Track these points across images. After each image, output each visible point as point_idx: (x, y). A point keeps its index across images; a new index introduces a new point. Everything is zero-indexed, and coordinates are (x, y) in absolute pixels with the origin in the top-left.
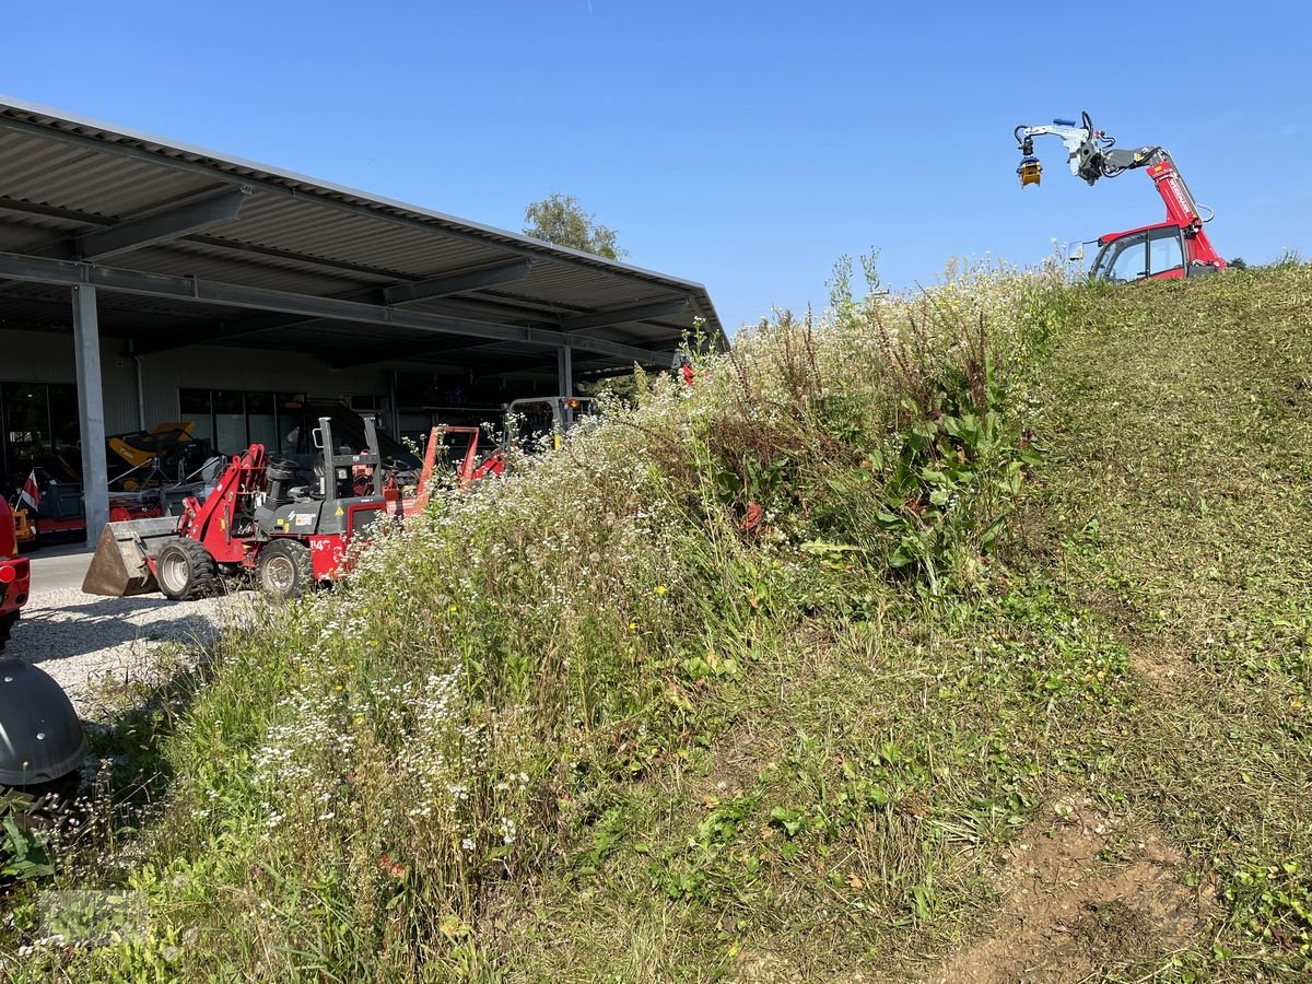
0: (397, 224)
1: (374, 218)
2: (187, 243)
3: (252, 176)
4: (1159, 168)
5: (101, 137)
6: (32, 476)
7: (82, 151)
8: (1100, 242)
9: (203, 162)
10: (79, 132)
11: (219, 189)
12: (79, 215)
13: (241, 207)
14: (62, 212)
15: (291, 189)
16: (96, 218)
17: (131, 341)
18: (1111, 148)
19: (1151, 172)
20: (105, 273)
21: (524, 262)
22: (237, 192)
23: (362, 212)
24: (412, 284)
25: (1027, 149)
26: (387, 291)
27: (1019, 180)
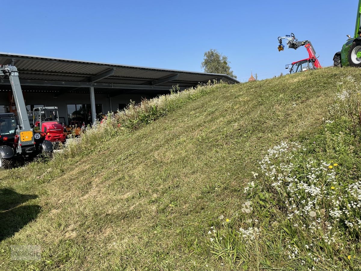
0: (146, 71)
1: (141, 70)
2: (110, 77)
3: (115, 66)
4: (307, 45)
5: (88, 63)
6: (84, 123)
7: (85, 66)
8: (292, 64)
9: (106, 65)
10: (84, 63)
11: (110, 69)
12: (89, 74)
13: (114, 72)
14: (86, 74)
15: (123, 67)
16: (93, 75)
17: (109, 95)
18: (297, 42)
19: (305, 46)
20: (95, 84)
21: (176, 75)
22: (113, 69)
23: (138, 70)
24: (157, 80)
25: (281, 42)
26: (152, 82)
27: (278, 50)
